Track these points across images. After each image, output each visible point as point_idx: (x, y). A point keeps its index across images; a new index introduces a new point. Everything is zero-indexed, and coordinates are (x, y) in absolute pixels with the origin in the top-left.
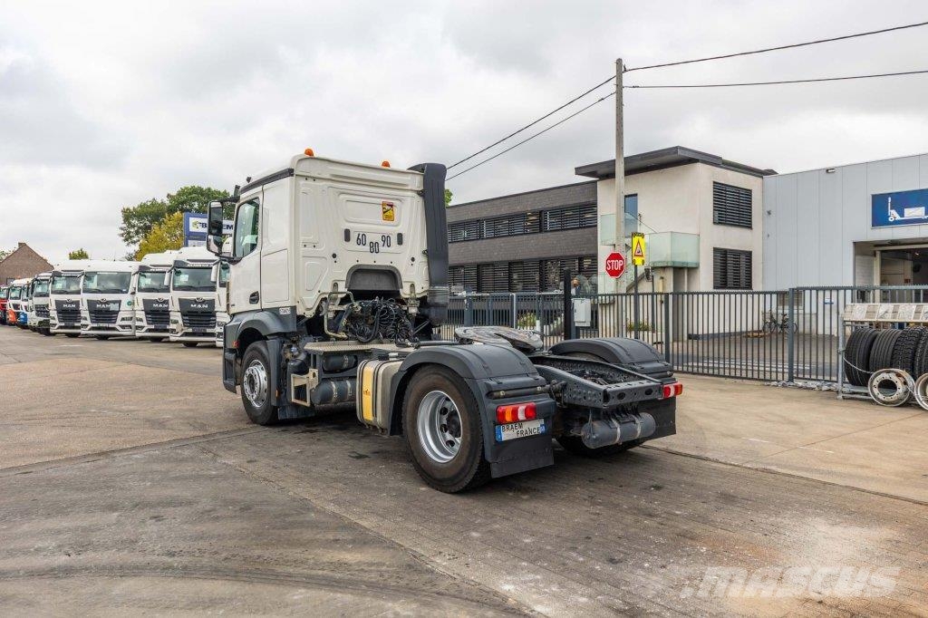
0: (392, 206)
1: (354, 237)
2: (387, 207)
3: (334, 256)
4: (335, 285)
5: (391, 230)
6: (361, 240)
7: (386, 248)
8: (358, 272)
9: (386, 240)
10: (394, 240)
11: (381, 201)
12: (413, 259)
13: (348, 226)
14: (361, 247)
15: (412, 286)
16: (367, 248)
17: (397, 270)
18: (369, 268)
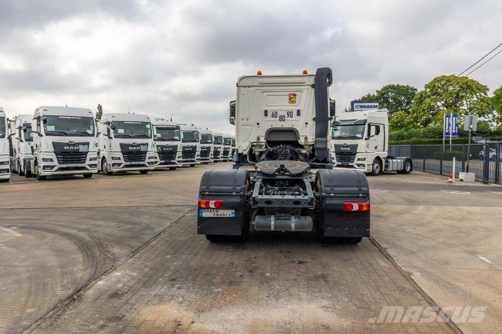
0: (295, 95)
1: (270, 114)
2: (292, 96)
3: (258, 124)
4: (258, 138)
5: (293, 108)
6: (274, 115)
7: (289, 118)
8: (271, 131)
9: (290, 114)
10: (295, 113)
11: (288, 93)
12: (307, 123)
13: (267, 108)
14: (274, 118)
15: (306, 138)
16: (278, 119)
17: (296, 129)
18: (278, 129)
